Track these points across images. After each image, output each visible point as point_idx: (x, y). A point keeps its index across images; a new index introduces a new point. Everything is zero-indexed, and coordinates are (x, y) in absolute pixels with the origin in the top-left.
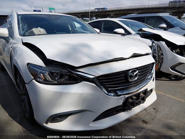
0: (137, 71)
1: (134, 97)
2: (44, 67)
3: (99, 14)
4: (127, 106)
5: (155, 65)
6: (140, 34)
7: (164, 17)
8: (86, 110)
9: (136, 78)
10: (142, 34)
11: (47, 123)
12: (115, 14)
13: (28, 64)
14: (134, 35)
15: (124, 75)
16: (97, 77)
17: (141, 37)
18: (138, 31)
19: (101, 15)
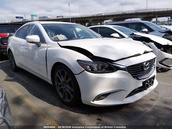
0: (148, 63)
1: (149, 81)
2: (92, 62)
3: (79, 20)
4: (145, 87)
5: (156, 59)
6: (132, 37)
7: (144, 23)
8: (121, 90)
9: (148, 68)
10: (134, 37)
11: (93, 101)
12: (93, 20)
13: (78, 61)
14: (128, 38)
15: (141, 66)
16: (127, 67)
17: (134, 39)
18: (130, 35)
19: (80, 21)
